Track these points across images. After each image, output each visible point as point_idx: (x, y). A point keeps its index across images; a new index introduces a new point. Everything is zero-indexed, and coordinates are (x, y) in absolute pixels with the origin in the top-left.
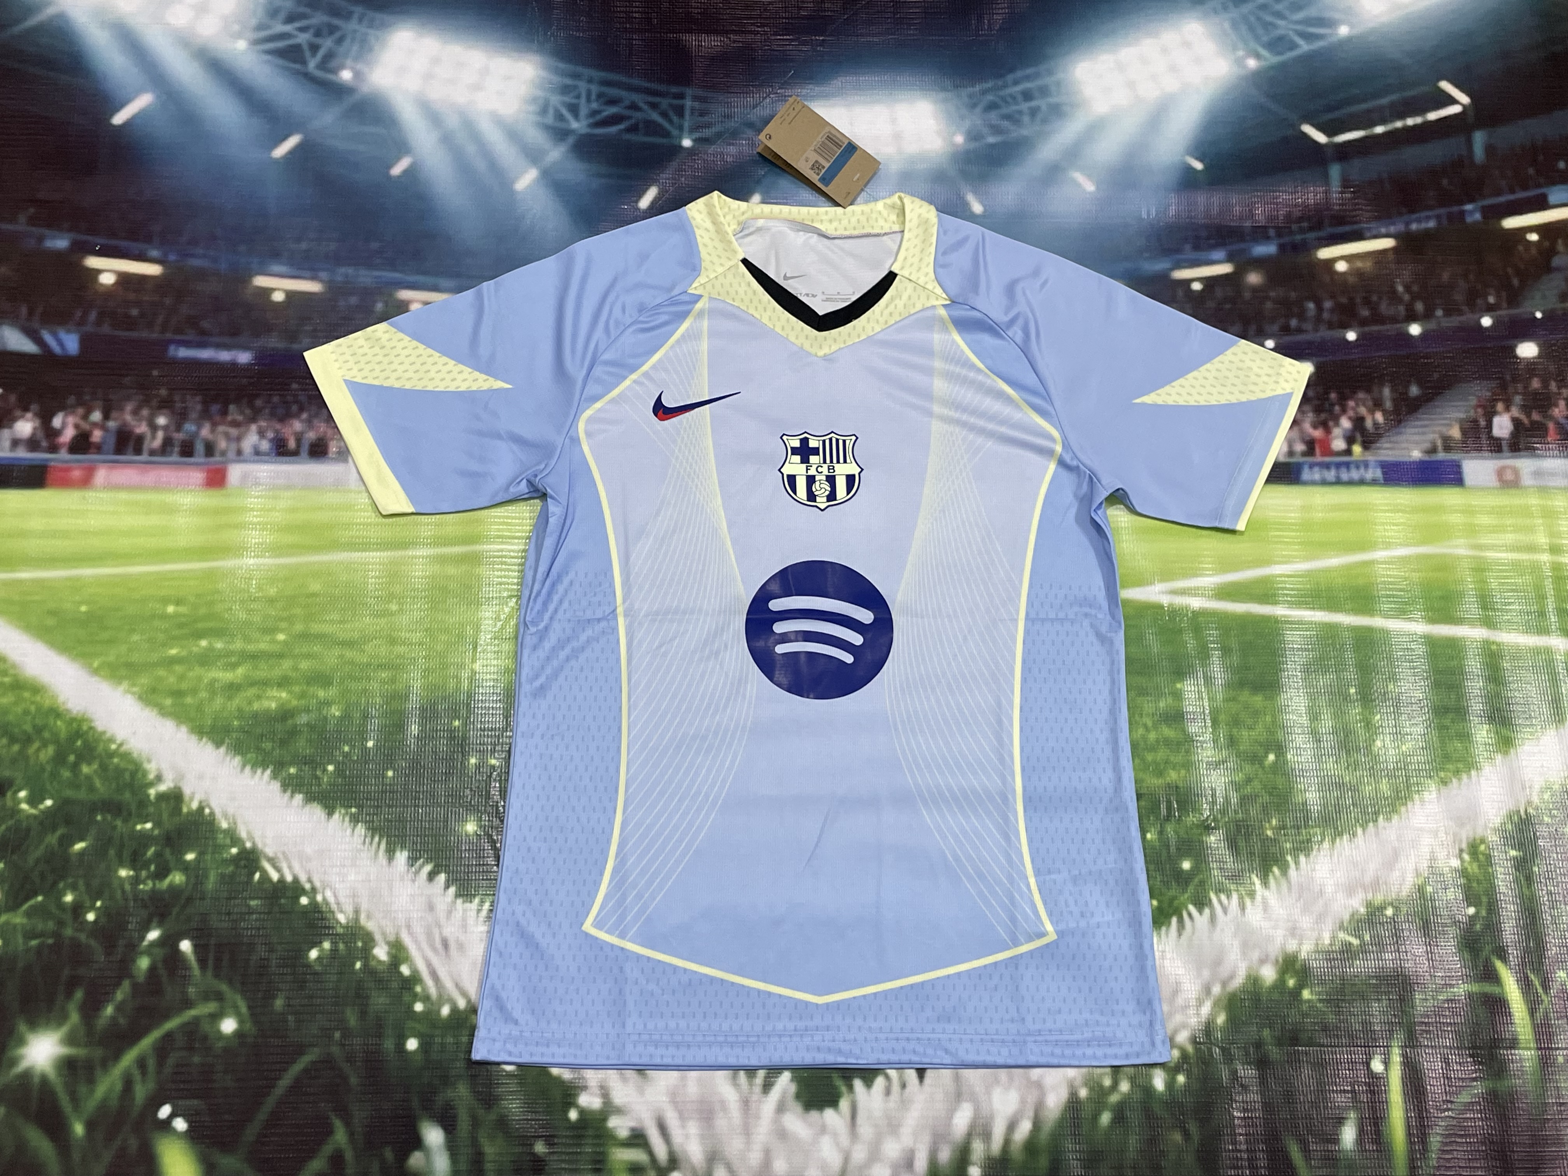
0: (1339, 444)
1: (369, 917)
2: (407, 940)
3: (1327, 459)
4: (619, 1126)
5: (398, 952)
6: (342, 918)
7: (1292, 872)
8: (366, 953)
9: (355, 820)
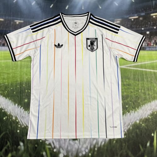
0: (152, 44)
1: (12, 113)
2: (17, 117)
3: (150, 47)
4: (47, 142)
5: (16, 118)
6: (8, 113)
7: (142, 107)
8: (12, 118)
9: (10, 99)
